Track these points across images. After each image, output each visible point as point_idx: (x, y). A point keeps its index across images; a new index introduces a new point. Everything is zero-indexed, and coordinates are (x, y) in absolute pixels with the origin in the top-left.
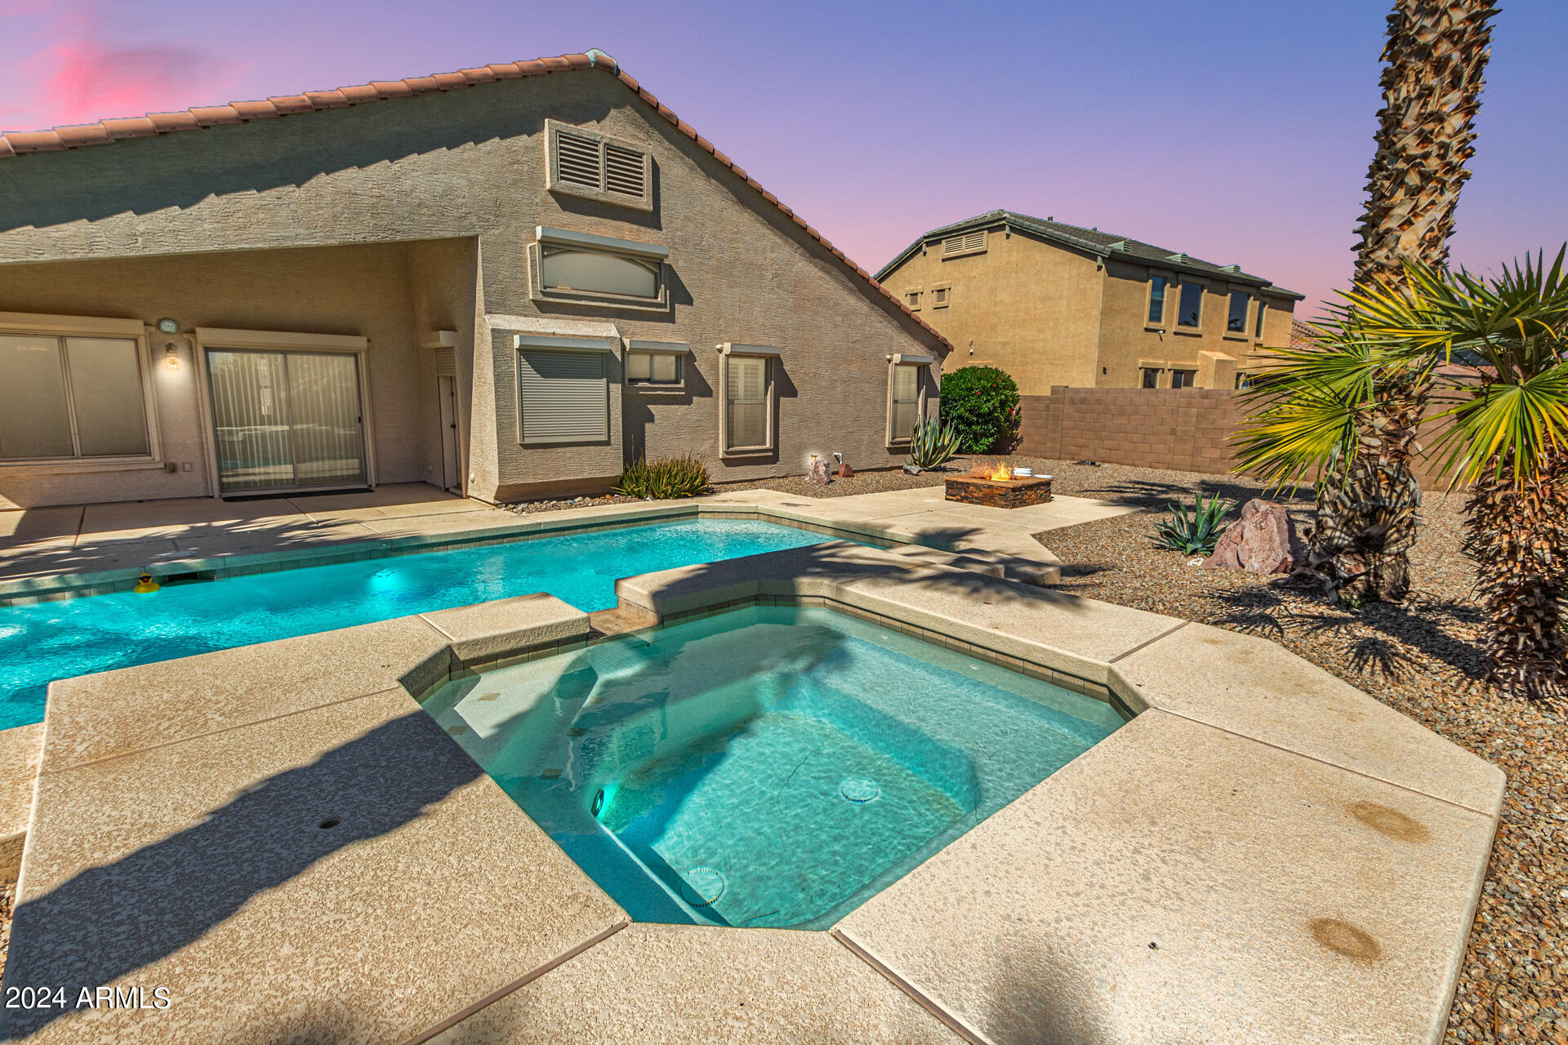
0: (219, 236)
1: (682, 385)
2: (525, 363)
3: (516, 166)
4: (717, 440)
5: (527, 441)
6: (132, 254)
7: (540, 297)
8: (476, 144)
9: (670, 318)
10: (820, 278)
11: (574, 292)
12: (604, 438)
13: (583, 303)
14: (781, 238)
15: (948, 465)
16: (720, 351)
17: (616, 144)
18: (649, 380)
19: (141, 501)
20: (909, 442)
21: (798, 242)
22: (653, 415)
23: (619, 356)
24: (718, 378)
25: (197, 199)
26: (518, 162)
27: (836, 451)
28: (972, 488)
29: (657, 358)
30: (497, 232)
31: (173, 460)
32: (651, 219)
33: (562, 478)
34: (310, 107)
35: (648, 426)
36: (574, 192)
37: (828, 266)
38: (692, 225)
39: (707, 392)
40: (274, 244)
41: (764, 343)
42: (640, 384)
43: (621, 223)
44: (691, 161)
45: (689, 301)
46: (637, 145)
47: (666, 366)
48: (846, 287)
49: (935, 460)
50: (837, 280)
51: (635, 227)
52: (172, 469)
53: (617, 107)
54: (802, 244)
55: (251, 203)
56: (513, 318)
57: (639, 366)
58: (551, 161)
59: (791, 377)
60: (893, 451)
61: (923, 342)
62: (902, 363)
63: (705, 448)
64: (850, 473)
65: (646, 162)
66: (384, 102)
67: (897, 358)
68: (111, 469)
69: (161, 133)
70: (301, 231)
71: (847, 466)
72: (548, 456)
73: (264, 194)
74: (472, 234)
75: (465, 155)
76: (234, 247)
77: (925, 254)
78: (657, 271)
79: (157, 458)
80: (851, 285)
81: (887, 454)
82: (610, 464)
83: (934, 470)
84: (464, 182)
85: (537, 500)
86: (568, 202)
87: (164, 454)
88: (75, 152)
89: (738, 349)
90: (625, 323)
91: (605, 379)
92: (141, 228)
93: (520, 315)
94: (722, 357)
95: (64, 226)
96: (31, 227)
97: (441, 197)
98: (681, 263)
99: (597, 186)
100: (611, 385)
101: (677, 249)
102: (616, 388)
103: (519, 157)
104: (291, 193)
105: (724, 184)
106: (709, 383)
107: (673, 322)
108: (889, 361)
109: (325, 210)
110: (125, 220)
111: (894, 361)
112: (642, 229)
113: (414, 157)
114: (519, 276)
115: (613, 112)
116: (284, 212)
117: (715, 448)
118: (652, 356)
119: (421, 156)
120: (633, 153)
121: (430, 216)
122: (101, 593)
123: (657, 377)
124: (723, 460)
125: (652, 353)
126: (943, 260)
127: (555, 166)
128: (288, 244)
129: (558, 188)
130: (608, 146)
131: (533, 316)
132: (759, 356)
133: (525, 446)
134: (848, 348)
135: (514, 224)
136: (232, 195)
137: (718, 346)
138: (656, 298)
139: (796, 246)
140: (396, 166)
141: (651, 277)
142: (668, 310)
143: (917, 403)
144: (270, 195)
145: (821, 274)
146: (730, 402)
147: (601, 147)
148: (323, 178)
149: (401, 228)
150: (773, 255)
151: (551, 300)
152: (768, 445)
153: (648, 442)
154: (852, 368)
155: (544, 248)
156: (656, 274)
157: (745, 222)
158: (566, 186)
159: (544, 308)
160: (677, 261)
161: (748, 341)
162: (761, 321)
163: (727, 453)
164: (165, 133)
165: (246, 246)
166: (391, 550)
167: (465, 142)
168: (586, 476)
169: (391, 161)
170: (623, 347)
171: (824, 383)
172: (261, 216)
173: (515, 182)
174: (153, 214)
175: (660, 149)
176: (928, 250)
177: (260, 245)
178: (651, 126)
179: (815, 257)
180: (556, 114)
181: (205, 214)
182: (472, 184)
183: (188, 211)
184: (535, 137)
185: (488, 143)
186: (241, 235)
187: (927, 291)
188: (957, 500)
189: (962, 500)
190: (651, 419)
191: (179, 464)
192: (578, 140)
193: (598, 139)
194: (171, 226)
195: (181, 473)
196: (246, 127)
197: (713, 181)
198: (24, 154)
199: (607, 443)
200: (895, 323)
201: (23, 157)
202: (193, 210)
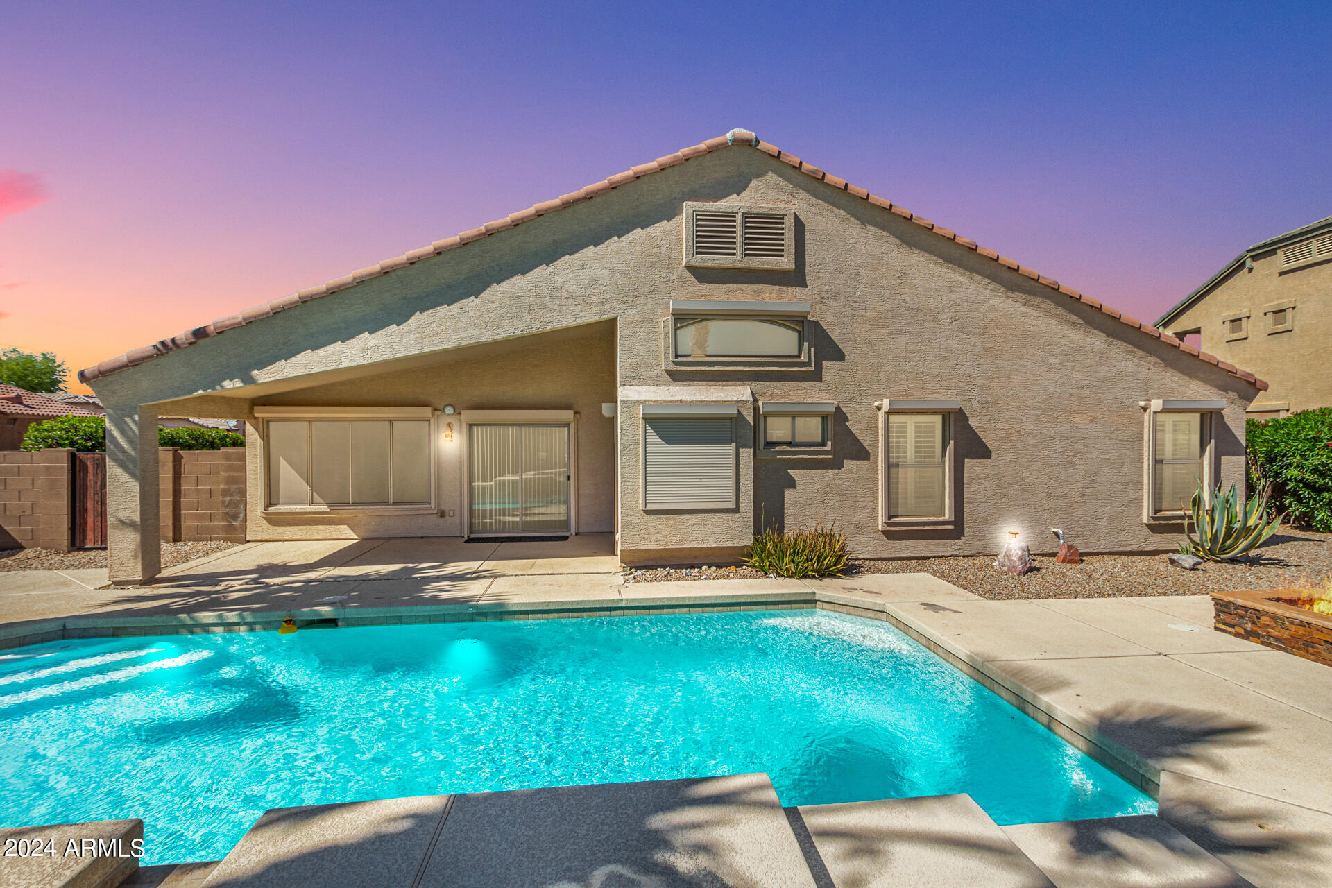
0: (419, 343)
1: (829, 447)
2: (650, 431)
3: (654, 250)
4: (875, 509)
5: (649, 507)
6: (365, 362)
7: (672, 367)
8: (619, 237)
9: (817, 376)
10: (1024, 314)
11: (707, 359)
12: (732, 505)
13: (716, 368)
14: (962, 275)
15: (1268, 552)
16: (879, 408)
17: (755, 211)
18: (789, 444)
19: (422, 538)
20: (1182, 518)
21: (988, 277)
22: (794, 481)
23: (750, 419)
24: (877, 439)
25: (408, 318)
26: (657, 246)
27: (1056, 526)
28: (1265, 620)
29: (799, 420)
30: (634, 312)
31: (443, 508)
32: (796, 277)
33: (685, 546)
34: (484, 234)
35: (788, 492)
36: (709, 264)
37: (1034, 299)
38: (844, 277)
39: (861, 453)
40: (455, 344)
41: (941, 397)
42: (778, 448)
43: (760, 286)
44: (842, 212)
45: (839, 356)
46: (780, 208)
47: (810, 429)
48: (1064, 321)
49: (1232, 547)
50: (1049, 314)
51: (776, 287)
52: (442, 514)
53: (758, 176)
54: (993, 278)
55: (442, 315)
56: (645, 388)
57: (778, 429)
58: (687, 239)
59: (981, 434)
60: (1153, 528)
61: (1206, 381)
62: (1165, 411)
63: (860, 516)
64: (1075, 557)
65: (789, 223)
66: (541, 218)
67: (1156, 404)
68: (407, 513)
69: (385, 273)
70: (476, 332)
71: (1070, 547)
72: (671, 522)
73: (451, 307)
74: (611, 316)
75: (609, 249)
76: (429, 350)
77: (1250, 270)
78: (801, 329)
79: (433, 507)
80: (1073, 317)
81: (1147, 532)
82: (738, 532)
83: (1233, 561)
84: (607, 272)
85: (661, 566)
86: (702, 275)
87: (438, 504)
88: (335, 296)
89: (897, 406)
90: (760, 386)
91: (734, 444)
92: (371, 344)
93: (653, 385)
94: (881, 414)
95: (328, 348)
96: (310, 351)
97: (586, 288)
98: (830, 318)
99: (734, 254)
100: (741, 450)
101: (824, 304)
102: (747, 454)
103: (658, 242)
104: (471, 303)
105: (883, 228)
106: (865, 444)
107: (820, 380)
108: (1145, 409)
109: (494, 313)
110: (365, 340)
111: (1153, 409)
112: (785, 288)
113: (566, 258)
114: (653, 348)
115: (754, 182)
116: (464, 319)
117: (873, 518)
118: (794, 418)
119: (572, 256)
120: (773, 217)
121: (576, 305)
122: (265, 629)
123: (798, 439)
124: (883, 532)
125: (794, 415)
126: (1281, 274)
127: (691, 243)
128: (465, 343)
129: (693, 263)
130: (746, 216)
131: (664, 385)
132: (934, 412)
133: (648, 512)
134: (1072, 396)
135: (651, 302)
136: (430, 311)
137: (876, 404)
138: (799, 356)
139: (985, 281)
140: (551, 269)
141: (795, 335)
142: (812, 369)
143: (1202, 464)
144: (455, 307)
145: (1024, 309)
146: (890, 466)
147: (739, 217)
148: (495, 287)
149: (551, 319)
150: (953, 296)
151: (683, 368)
152: (947, 517)
153: (788, 510)
154: (1078, 420)
155: (676, 321)
156: (799, 333)
157: (917, 262)
158: (702, 260)
159: (676, 377)
160: (825, 317)
161: (918, 395)
162: (935, 371)
163: (888, 524)
164: (387, 272)
165: (437, 348)
166: (477, 614)
167: (609, 237)
168: (711, 544)
169: (547, 265)
170: (756, 409)
171: (1031, 441)
172: (449, 324)
173: (654, 264)
174: (380, 332)
175: (806, 207)
176: (1256, 265)
177: (445, 347)
178: (795, 186)
179: (1013, 290)
180: (694, 196)
181: (412, 328)
182: (613, 272)
183: (401, 327)
184: (674, 221)
185: (630, 234)
186: (434, 340)
187: (1257, 314)
188: (1237, 635)
189: (1248, 635)
190: (792, 484)
191: (447, 511)
192: (715, 216)
193: (736, 210)
194: (390, 340)
195: (447, 517)
196: (440, 258)
197: (870, 228)
198: (306, 301)
199: (736, 510)
200: (1153, 359)
201: (306, 304)
202: (404, 326)
